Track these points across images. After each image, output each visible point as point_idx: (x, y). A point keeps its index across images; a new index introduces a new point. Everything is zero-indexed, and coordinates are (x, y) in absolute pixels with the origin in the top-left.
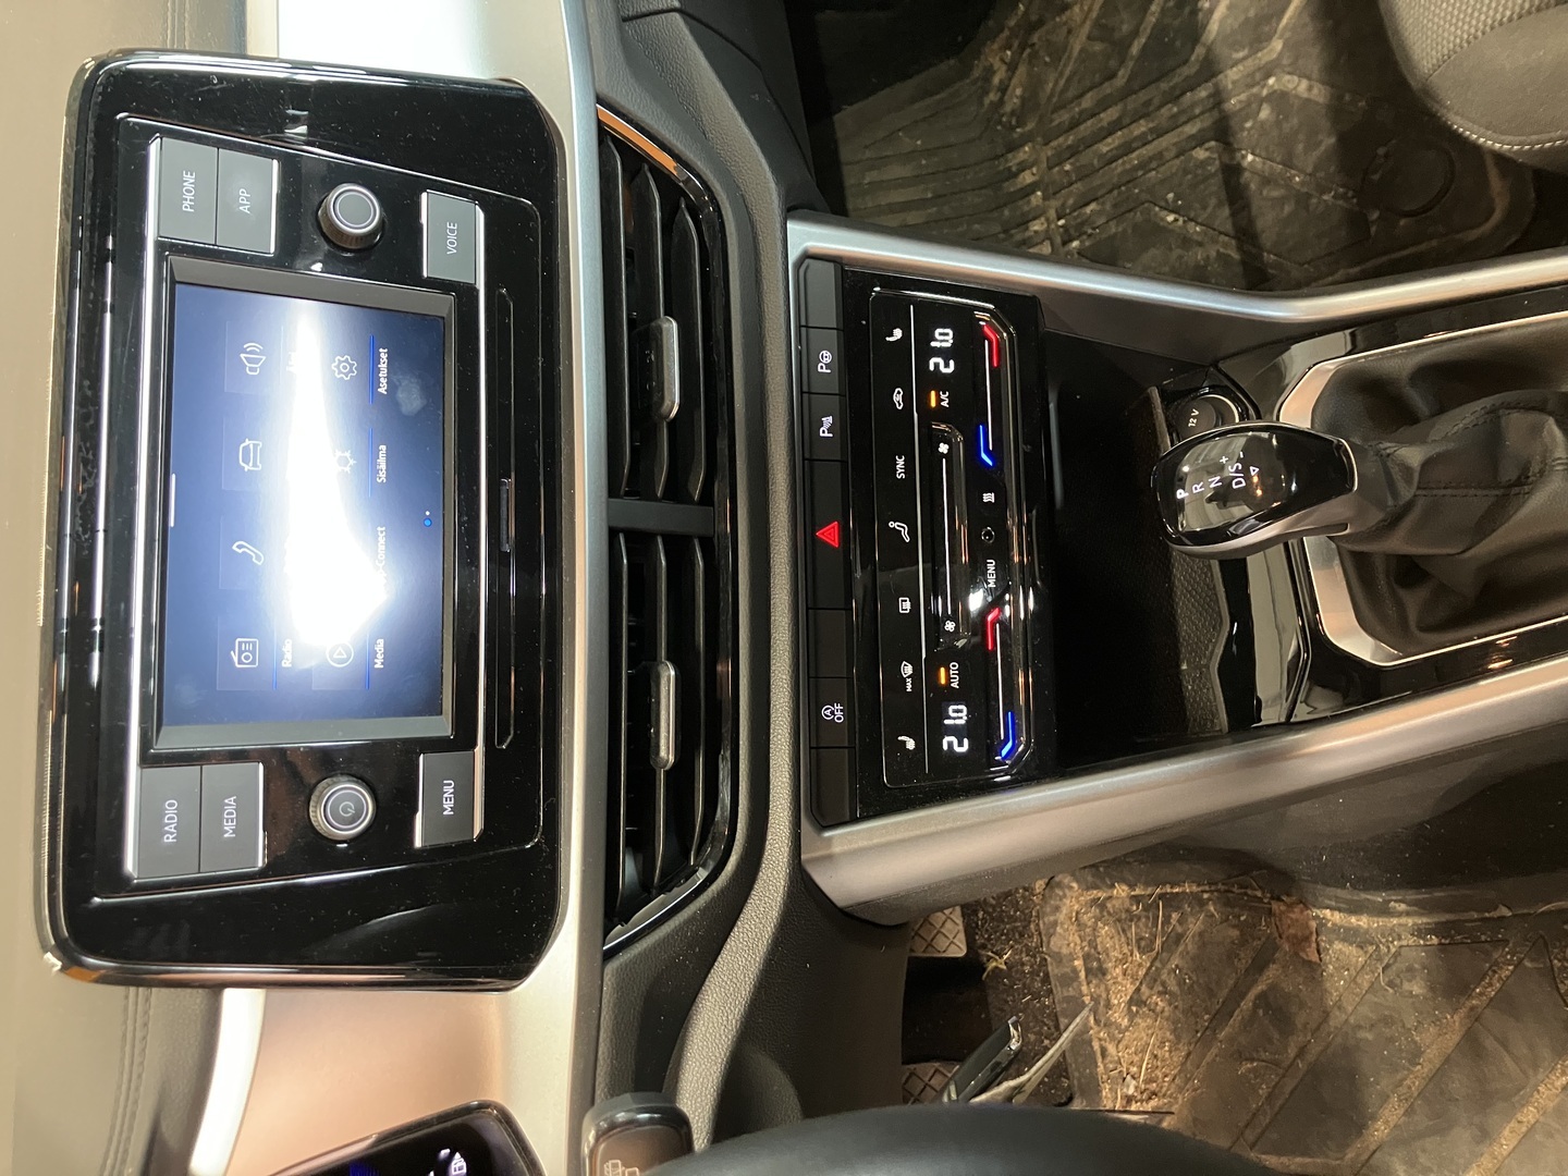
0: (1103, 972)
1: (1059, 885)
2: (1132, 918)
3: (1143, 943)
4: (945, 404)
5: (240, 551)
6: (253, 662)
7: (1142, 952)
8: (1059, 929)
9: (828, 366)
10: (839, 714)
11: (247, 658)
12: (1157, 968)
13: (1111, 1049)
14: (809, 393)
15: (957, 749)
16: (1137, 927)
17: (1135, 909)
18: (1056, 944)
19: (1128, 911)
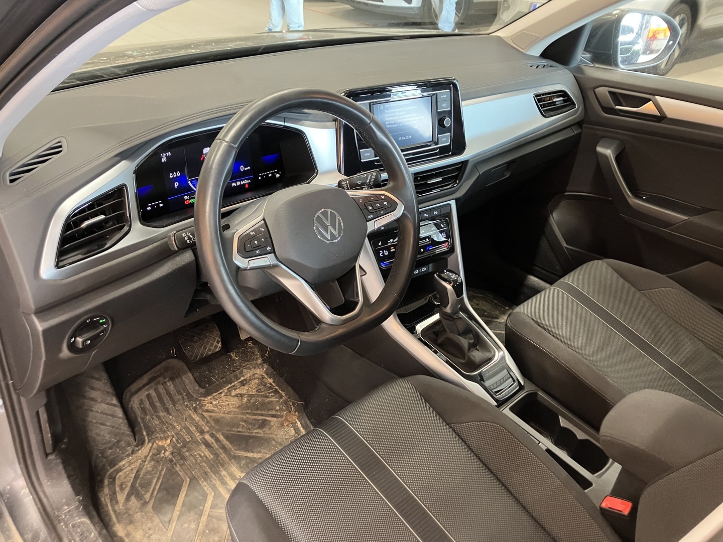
0: (244, 385)
1: (262, 366)
3: (259, 390)
7: (257, 391)
8: (249, 371)
9: (435, 214)
12: (254, 396)
13: (223, 394)
14: (430, 211)
16: (263, 387)
17: (268, 385)
18: (245, 371)
19: (266, 384)
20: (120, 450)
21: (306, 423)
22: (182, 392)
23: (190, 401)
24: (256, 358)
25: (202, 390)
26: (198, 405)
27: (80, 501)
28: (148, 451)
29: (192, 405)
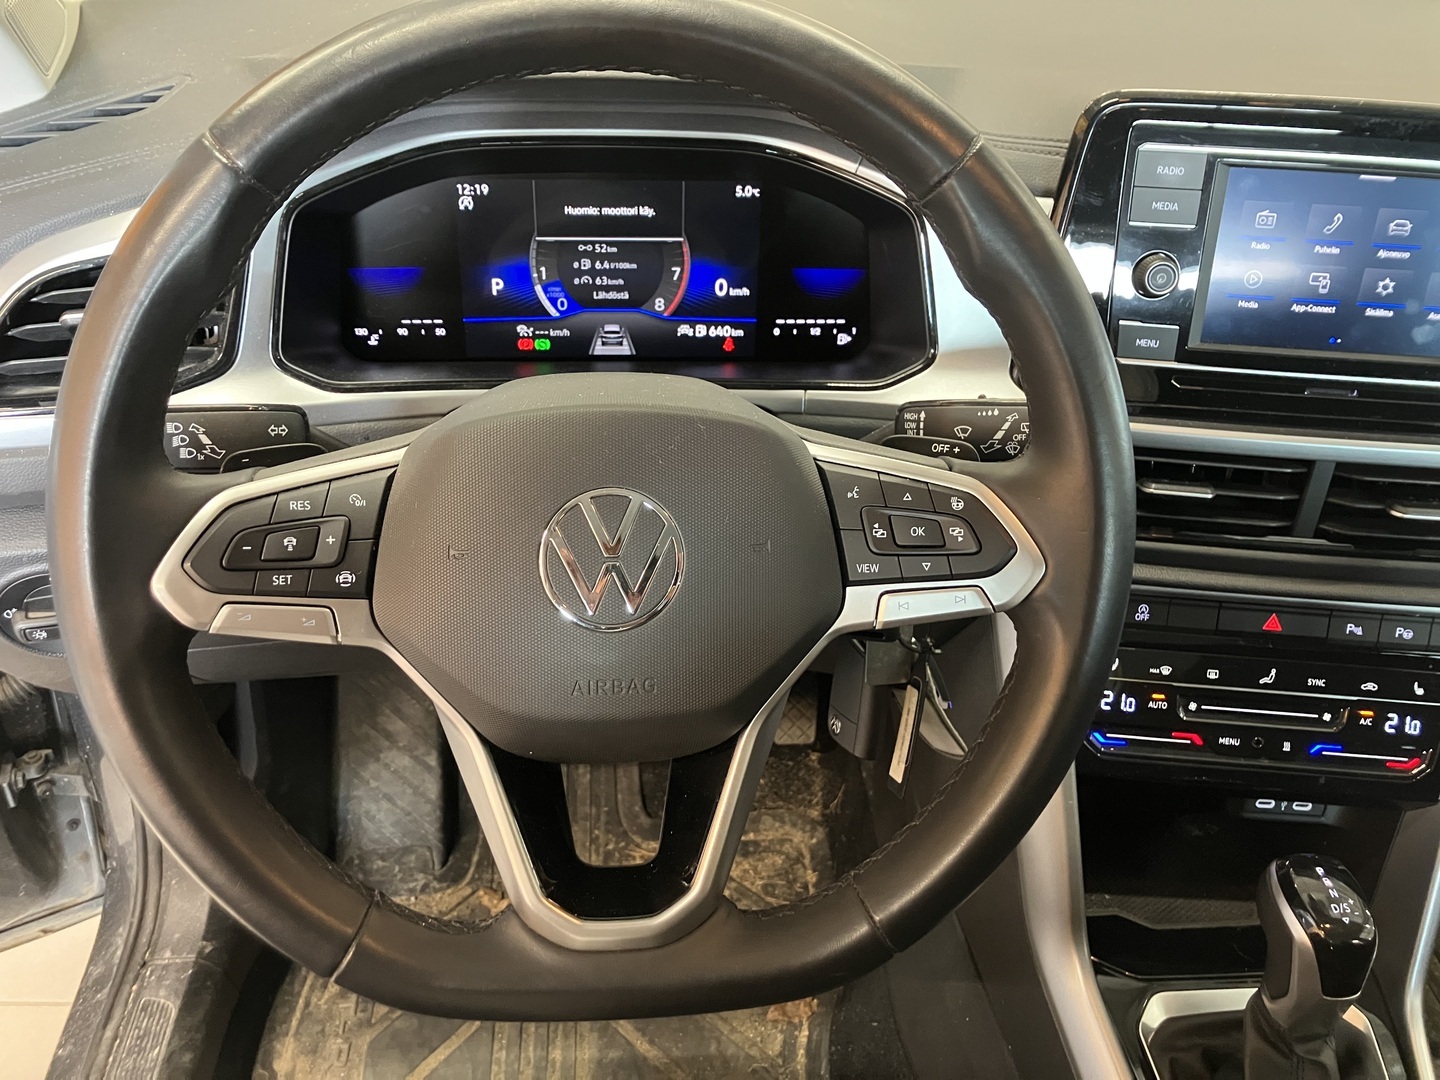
1: (813, 829)
2: (791, 883)
3: (770, 889)
4: (1362, 722)
5: (1336, 218)
6: (1259, 224)
7: (765, 887)
8: (777, 824)
9: (1400, 635)
10: (1141, 617)
11: (1263, 220)
12: (751, 897)
14: (1382, 619)
15: (1104, 701)
16: (783, 886)
17: (798, 887)
18: (767, 820)
19: (795, 880)
20: (400, 871)
21: (819, 1043)
22: (603, 802)
23: (608, 831)
24: (810, 801)
25: (644, 820)
26: (620, 851)
27: (200, 953)
28: (454, 904)
29: (607, 845)
